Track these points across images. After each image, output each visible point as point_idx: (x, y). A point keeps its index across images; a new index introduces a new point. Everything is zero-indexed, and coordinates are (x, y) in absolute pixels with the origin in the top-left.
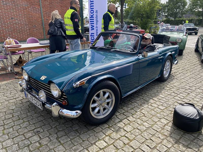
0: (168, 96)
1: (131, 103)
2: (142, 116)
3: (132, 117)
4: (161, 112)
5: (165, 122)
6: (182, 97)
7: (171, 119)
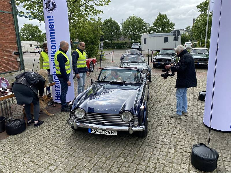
0: (166, 136)
1: (143, 154)
2: (164, 168)
3: (156, 171)
4: (175, 156)
5: (185, 166)
6: (178, 134)
7: (188, 162)
